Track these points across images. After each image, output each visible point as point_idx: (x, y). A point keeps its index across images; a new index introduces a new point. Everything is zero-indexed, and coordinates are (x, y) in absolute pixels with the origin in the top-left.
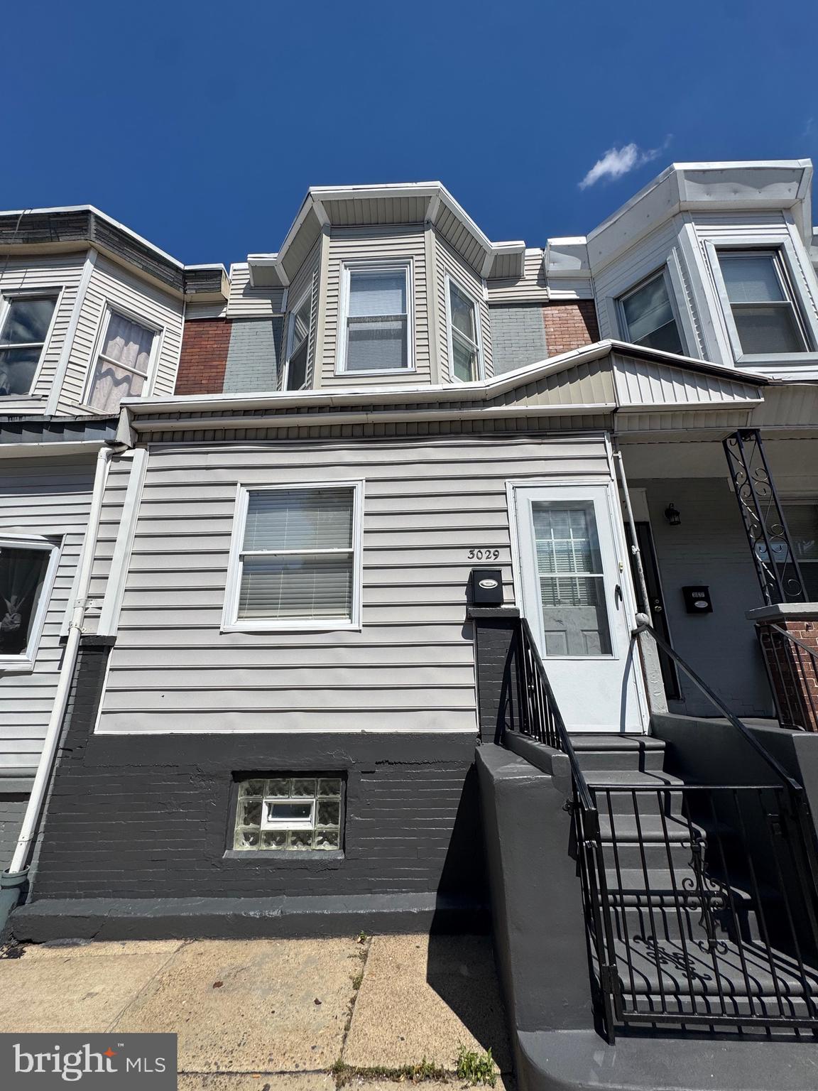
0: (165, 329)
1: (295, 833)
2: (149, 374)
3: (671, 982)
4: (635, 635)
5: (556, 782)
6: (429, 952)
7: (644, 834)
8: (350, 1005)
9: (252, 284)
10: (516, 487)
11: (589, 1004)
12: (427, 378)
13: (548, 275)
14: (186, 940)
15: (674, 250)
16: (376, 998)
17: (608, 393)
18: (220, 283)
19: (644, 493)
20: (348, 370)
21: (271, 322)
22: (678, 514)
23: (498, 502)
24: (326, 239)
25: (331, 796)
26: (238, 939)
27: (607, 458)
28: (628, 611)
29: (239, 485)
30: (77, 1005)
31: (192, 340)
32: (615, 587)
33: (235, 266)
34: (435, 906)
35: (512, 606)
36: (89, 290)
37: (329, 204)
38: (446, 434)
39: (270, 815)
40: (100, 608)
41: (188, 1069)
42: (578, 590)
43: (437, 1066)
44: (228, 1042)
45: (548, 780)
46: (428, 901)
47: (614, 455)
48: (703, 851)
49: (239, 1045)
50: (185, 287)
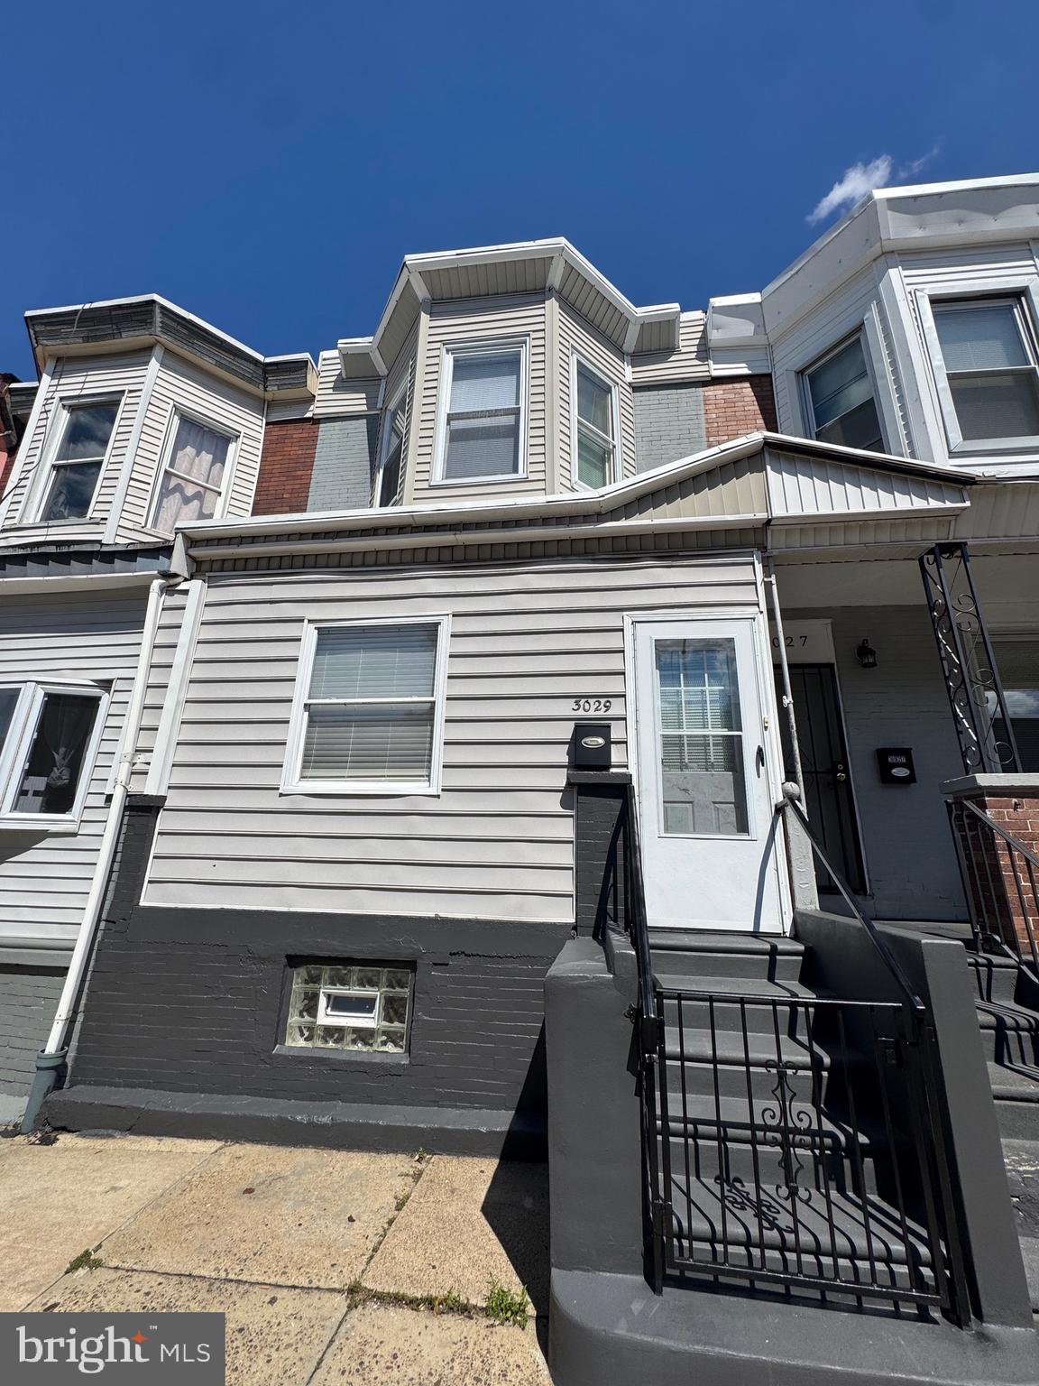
0: (242, 435)
1: (356, 1030)
2: (223, 489)
3: (742, 1231)
4: (779, 810)
5: (617, 982)
6: (494, 1178)
7: (751, 1055)
8: (386, 1226)
9: (344, 376)
10: (636, 622)
11: (639, 1247)
12: (541, 485)
13: (711, 345)
14: (226, 1142)
15: (874, 306)
16: (418, 1222)
17: (758, 501)
18: (306, 377)
19: (829, 625)
20: (447, 478)
21: (365, 421)
22: (873, 653)
23: (612, 641)
24: (424, 318)
25: (398, 989)
26: (282, 1145)
27: (755, 584)
28: (771, 779)
29: (306, 621)
30: (99, 1198)
31: (274, 446)
32: (755, 750)
33: (324, 354)
34: (508, 1127)
35: (622, 770)
36: (154, 394)
37: (428, 275)
38: (553, 556)
39: (329, 1008)
40: (149, 764)
41: (195, 1273)
42: (712, 751)
43: (463, 1299)
44: (244, 1249)
45: (608, 980)
46: (501, 1121)
47: (765, 579)
48: (825, 1082)
49: (255, 1254)
50: (265, 383)
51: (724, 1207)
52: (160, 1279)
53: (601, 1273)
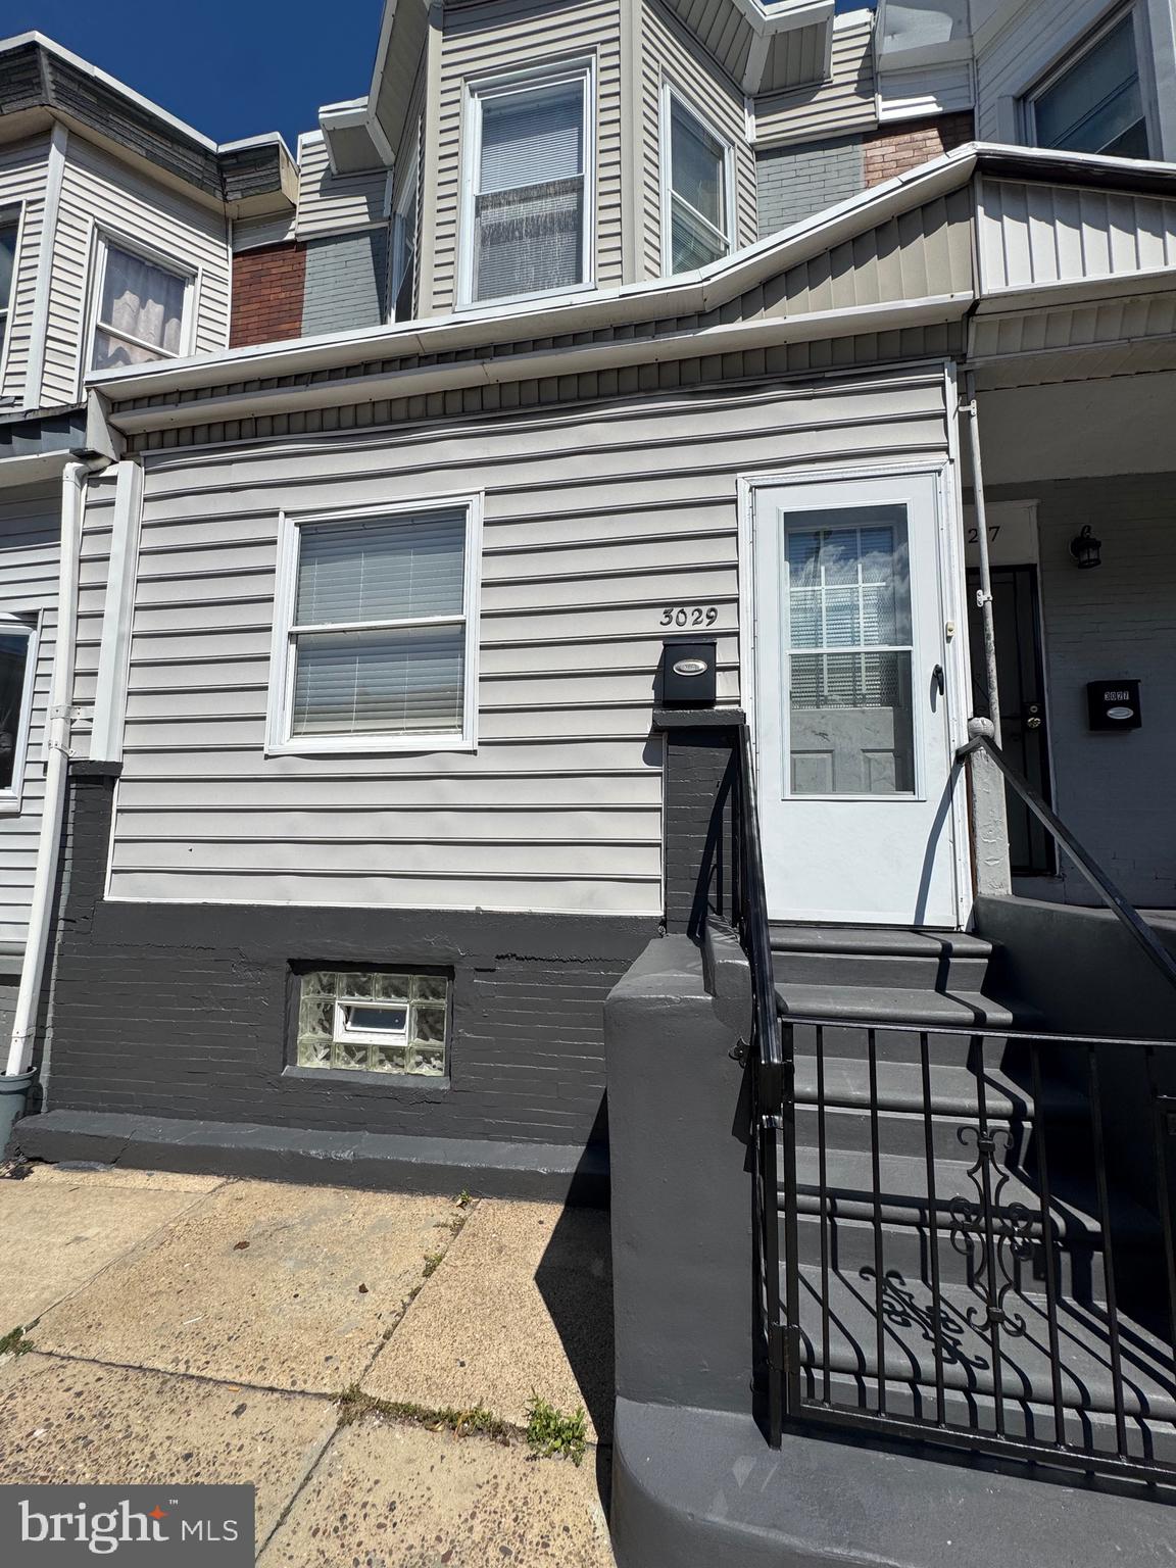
0: (200, 272)
1: (383, 1049)
3: (906, 1362)
4: (963, 757)
5: (720, 1008)
6: (556, 1232)
8: (407, 1300)
9: (334, 172)
10: (756, 487)
11: (746, 1376)
13: (880, 66)
14: (229, 1178)
16: (449, 1294)
17: (957, 267)
18: (279, 172)
19: (1035, 509)
20: (479, 300)
21: (368, 240)
22: (1097, 544)
23: (720, 519)
24: (434, 36)
25: (432, 1000)
26: (296, 1183)
27: (944, 416)
28: (953, 715)
29: (282, 515)
30: (55, 1252)
31: (247, 288)
32: (931, 670)
33: (305, 138)
34: (575, 1168)
35: (735, 707)
36: (62, 204)
38: (631, 393)
39: (349, 1023)
40: (91, 720)
41: (147, 1364)
42: (864, 678)
43: (496, 1417)
44: (217, 1332)
45: (704, 1004)
46: (567, 1159)
47: (961, 409)
48: (1026, 1136)
49: (229, 1339)
50: (223, 188)
51: (881, 1326)
52: (101, 1373)
53: (689, 1409)
